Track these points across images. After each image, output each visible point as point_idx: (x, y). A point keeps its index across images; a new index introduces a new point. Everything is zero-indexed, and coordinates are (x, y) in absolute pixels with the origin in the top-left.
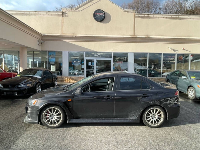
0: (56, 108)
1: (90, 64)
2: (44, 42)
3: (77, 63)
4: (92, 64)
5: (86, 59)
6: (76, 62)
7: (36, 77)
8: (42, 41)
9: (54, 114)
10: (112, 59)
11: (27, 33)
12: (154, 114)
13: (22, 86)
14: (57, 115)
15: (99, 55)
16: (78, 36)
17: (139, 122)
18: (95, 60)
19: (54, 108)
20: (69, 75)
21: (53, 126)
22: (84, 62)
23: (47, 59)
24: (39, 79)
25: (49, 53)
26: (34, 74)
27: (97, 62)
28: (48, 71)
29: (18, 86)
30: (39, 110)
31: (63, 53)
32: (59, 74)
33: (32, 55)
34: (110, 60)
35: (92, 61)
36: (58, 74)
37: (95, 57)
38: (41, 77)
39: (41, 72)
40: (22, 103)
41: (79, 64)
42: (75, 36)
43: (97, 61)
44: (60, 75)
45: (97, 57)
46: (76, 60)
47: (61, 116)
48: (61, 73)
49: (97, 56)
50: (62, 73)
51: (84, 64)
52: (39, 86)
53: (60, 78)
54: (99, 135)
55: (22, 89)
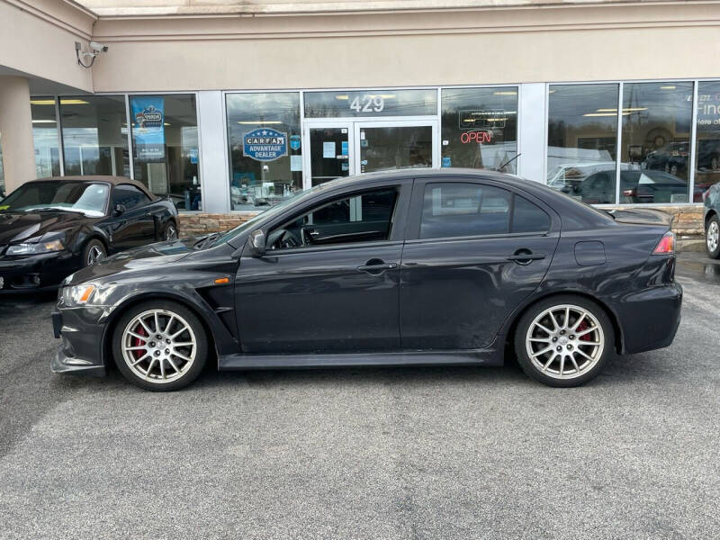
0: (170, 313)
1: (329, 151)
2: (105, 49)
3: (266, 148)
4: (339, 151)
5: (308, 125)
6: (262, 141)
7: (83, 214)
8: (94, 45)
9: (165, 334)
10: (435, 123)
11: (22, 9)
12: (564, 331)
13: (24, 249)
14: (176, 340)
15: (372, 106)
16: (265, 10)
17: (501, 362)
18: (354, 127)
19: (161, 311)
20: (233, 209)
21: (161, 380)
22: (300, 140)
23: (125, 136)
24: (98, 221)
25: (135, 105)
26: (73, 200)
27: (363, 138)
28: (134, 189)
29: (7, 248)
30: (106, 322)
31: (201, 100)
32: (187, 205)
33: (53, 117)
34: (429, 129)
35: (339, 137)
36: (180, 206)
37: (355, 114)
38: (102, 215)
39: (101, 192)
40: (29, 318)
41: (278, 153)
42: (253, 14)
43: (363, 134)
44: (192, 210)
45: (362, 114)
46: (265, 133)
47: (194, 342)
48: (196, 198)
49: (365, 110)
50: (200, 199)
51: (299, 152)
52: (96, 254)
53: (193, 222)
54: (336, 406)
55: (23, 263)
